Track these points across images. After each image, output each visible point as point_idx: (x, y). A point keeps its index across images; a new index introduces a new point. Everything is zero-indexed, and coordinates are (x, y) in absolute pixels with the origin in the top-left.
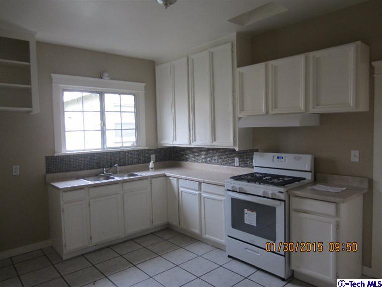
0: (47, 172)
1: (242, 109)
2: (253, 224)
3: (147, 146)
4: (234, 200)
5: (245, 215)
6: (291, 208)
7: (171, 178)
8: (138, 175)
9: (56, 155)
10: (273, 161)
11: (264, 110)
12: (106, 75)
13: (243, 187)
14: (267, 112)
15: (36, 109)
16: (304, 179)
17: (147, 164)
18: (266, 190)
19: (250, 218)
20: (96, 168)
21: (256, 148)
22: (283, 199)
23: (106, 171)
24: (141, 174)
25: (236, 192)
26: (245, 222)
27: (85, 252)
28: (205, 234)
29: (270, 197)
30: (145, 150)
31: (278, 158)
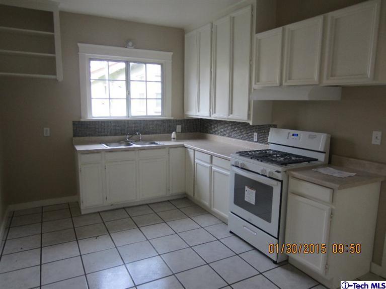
0: (74, 136)
1: (258, 80)
2: (252, 203)
3: (172, 116)
4: (237, 176)
5: (246, 193)
6: (289, 190)
7: (189, 149)
8: (157, 144)
9: (82, 120)
10: (288, 138)
11: (278, 82)
12: (130, 44)
13: (245, 163)
14: (281, 84)
15: (60, 76)
16: (317, 160)
17: (169, 134)
18: (265, 168)
19: (250, 196)
20: (120, 135)
21: (274, 123)
22: (281, 179)
23: (128, 138)
24: (161, 143)
25: (238, 167)
26: (245, 200)
27: (101, 210)
28: (214, 207)
29: (268, 176)
30: (170, 120)
31: (293, 135)
